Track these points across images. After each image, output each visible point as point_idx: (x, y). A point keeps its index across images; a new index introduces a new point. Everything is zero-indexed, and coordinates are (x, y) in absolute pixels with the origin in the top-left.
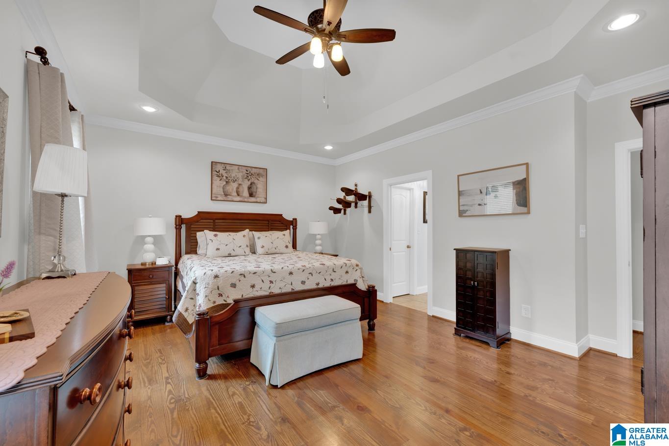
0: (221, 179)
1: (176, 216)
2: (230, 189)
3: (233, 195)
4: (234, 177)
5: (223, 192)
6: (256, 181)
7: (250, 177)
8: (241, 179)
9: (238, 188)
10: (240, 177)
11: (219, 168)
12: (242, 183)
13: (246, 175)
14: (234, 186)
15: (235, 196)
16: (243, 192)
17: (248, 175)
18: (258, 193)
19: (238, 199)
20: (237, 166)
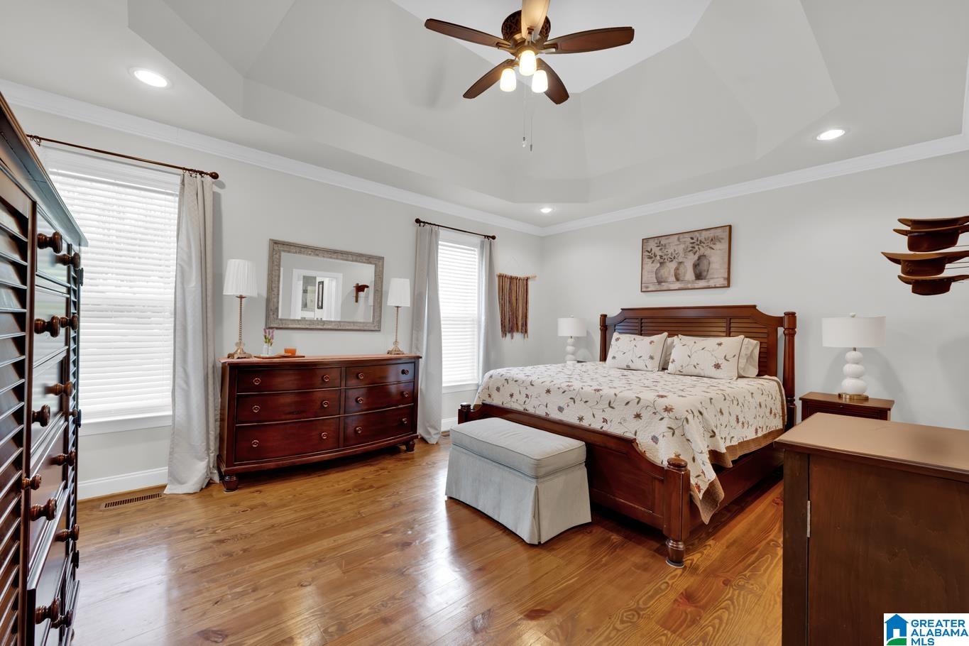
0: (654, 261)
1: (601, 316)
2: (666, 273)
3: (669, 280)
4: (672, 254)
5: (656, 278)
6: (708, 252)
7: (697, 247)
8: (682, 254)
9: (677, 269)
10: (681, 252)
11: (652, 245)
12: (684, 260)
13: (691, 245)
14: (672, 266)
15: (673, 283)
16: (685, 273)
17: (693, 245)
18: (710, 271)
19: (678, 285)
20: (677, 236)
